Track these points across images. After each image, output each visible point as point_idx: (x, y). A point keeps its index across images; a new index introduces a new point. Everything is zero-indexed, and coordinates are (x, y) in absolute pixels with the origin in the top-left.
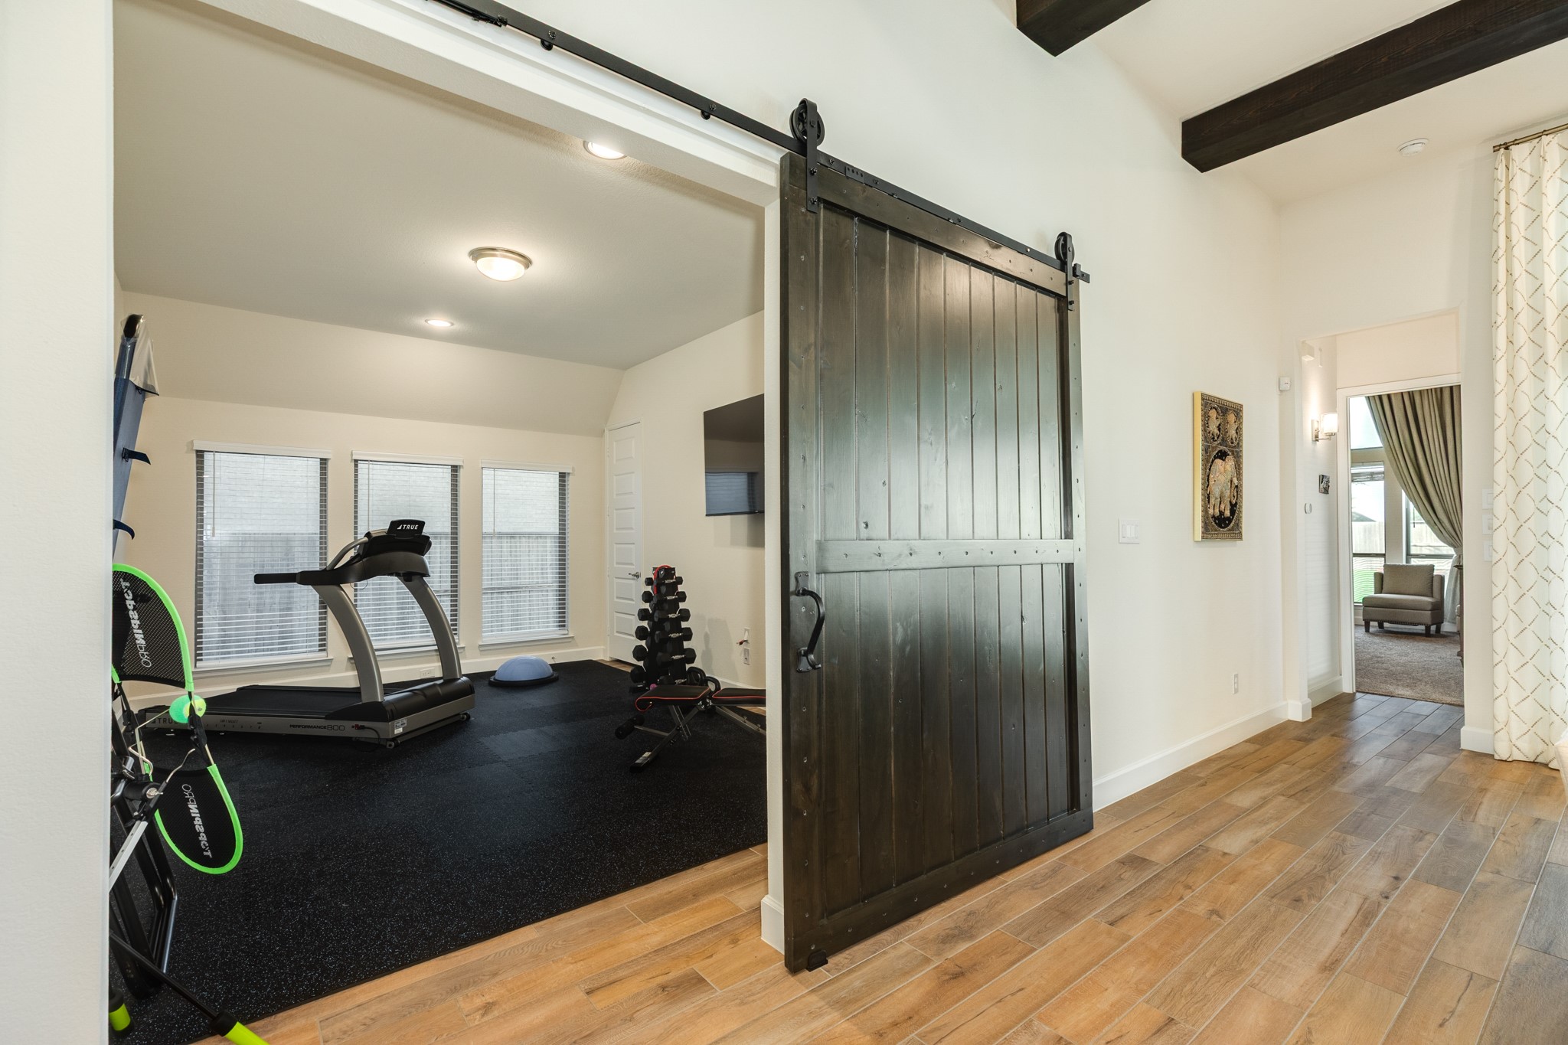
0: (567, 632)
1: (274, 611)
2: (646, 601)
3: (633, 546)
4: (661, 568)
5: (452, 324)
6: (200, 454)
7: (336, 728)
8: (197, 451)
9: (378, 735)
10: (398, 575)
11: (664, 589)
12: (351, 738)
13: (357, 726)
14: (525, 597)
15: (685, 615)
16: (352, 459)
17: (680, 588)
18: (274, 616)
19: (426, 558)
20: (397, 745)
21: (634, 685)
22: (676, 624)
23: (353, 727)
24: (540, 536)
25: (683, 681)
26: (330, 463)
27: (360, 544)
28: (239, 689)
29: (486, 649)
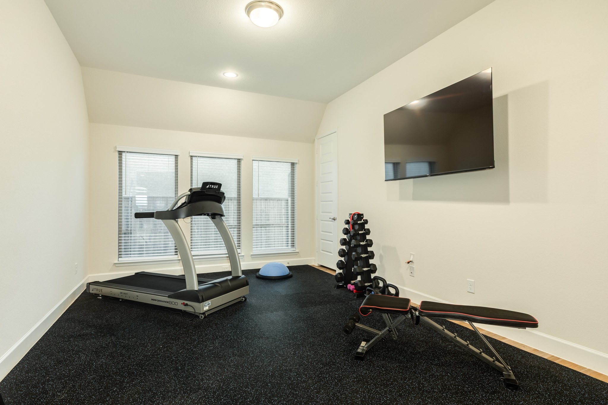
0: (295, 249)
1: (162, 233)
2: (345, 234)
3: (332, 202)
4: (354, 214)
5: (237, 75)
6: (120, 153)
7: (173, 303)
8: (119, 151)
9: (195, 310)
10: (208, 215)
11: (357, 227)
12: (181, 310)
13: (184, 303)
14: (272, 230)
15: (370, 243)
16: (189, 156)
17: (367, 227)
18: (162, 236)
19: (223, 206)
20: (205, 317)
21: (337, 283)
22: (364, 249)
23: (182, 304)
24: (279, 200)
25: (369, 284)
26: (179, 157)
27: (186, 195)
28: (136, 274)
29: (255, 257)
